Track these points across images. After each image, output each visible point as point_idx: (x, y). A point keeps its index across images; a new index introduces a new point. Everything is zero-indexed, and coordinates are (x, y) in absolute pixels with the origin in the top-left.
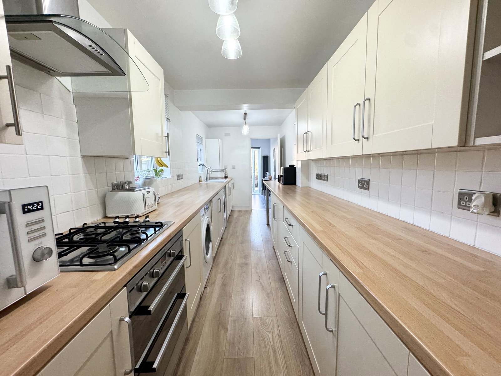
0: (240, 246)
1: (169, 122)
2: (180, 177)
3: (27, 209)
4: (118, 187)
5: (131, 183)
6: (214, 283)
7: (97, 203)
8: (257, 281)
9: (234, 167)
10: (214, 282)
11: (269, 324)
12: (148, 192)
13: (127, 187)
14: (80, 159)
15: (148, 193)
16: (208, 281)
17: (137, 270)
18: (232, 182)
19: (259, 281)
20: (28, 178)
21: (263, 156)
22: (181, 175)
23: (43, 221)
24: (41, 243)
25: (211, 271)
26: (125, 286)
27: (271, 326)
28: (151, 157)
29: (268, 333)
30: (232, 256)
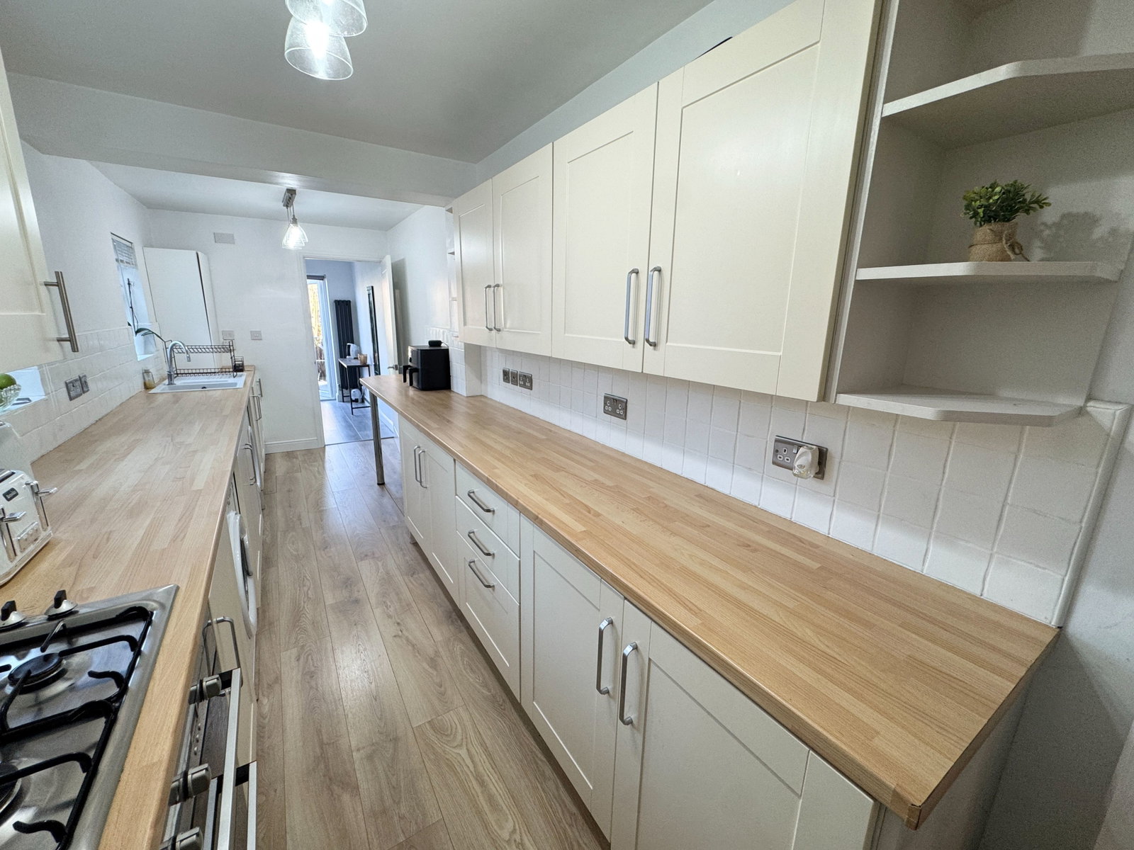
0: (321, 556)
2: (77, 388)
8: (395, 636)
9: (256, 336)
10: (277, 678)
11: (454, 731)
12: (8, 493)
15: (9, 500)
19: (401, 637)
21: (336, 301)
22: (82, 381)
27: (459, 731)
29: (457, 750)
30: (306, 589)
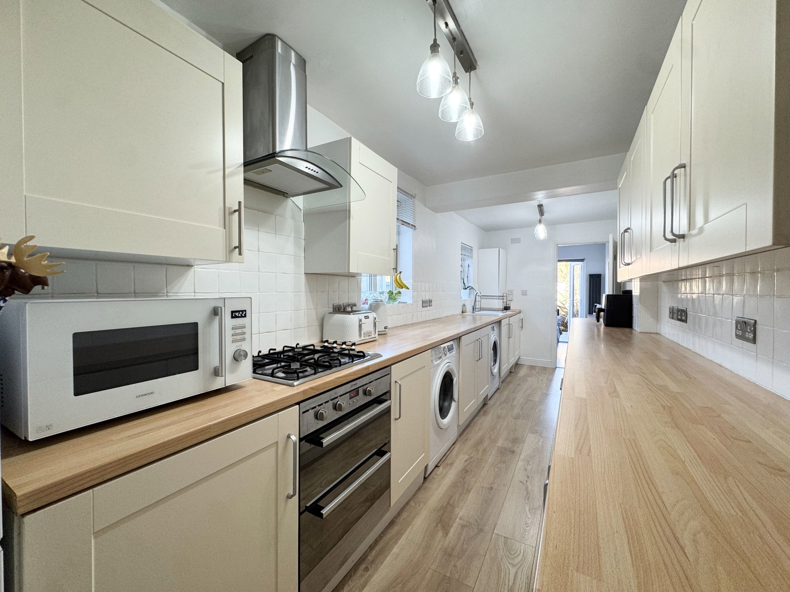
0: (512, 421)
1: (415, 229)
2: (427, 303)
3: (235, 314)
4: (340, 309)
5: (356, 306)
6: (452, 464)
7: (316, 324)
8: (521, 482)
9: (524, 293)
11: (516, 555)
12: (366, 316)
13: (349, 309)
14: (303, 276)
16: (444, 459)
17: (314, 393)
18: (521, 316)
19: (524, 484)
20: (259, 293)
21: (590, 275)
22: (430, 301)
23: (244, 327)
24: (241, 346)
25: (453, 446)
26: (298, 403)
27: (520, 557)
28: (369, 275)
29: (510, 566)
30: (492, 433)
